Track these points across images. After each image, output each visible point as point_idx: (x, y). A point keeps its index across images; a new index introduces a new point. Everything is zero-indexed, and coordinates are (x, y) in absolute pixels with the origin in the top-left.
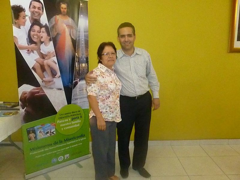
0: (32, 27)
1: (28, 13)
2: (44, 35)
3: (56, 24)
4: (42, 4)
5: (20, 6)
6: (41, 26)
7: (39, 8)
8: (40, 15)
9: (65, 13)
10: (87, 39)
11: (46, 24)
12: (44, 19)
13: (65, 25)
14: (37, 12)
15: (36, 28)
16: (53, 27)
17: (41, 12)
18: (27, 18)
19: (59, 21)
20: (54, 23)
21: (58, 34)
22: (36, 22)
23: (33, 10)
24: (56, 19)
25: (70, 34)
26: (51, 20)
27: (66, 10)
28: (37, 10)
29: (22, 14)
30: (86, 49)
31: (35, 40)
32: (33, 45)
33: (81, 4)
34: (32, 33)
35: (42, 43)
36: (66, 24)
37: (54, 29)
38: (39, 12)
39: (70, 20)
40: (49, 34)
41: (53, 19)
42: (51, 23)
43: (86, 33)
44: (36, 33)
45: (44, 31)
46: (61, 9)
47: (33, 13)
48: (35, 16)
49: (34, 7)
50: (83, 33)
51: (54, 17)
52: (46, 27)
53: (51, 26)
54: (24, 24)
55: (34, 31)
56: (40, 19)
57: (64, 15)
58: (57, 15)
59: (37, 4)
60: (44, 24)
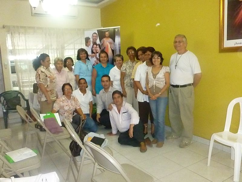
0: (93, 46)
1: (91, 40)
2: (98, 49)
3: (103, 43)
4: (97, 34)
5: (88, 37)
6: (97, 45)
7: (96, 37)
8: (96, 40)
12: (98, 42)
13: (108, 43)
14: (95, 39)
15: (95, 46)
16: (102, 44)
17: (97, 38)
18: (91, 42)
19: (105, 41)
20: (102, 42)
21: (105, 48)
22: (95, 43)
23: (93, 38)
25: (111, 47)
27: (108, 35)
28: (95, 38)
31: (94, 52)
32: (93, 54)
33: (116, 30)
34: (93, 48)
35: (97, 53)
39: (110, 40)
40: (100, 49)
41: (102, 41)
43: (119, 46)
44: (95, 48)
45: (98, 47)
46: (106, 35)
47: (93, 39)
48: (94, 41)
49: (94, 37)
50: (118, 46)
51: (103, 39)
52: (99, 45)
54: (90, 45)
55: (94, 48)
56: (96, 42)
57: (107, 38)
59: (95, 35)
60: (98, 44)
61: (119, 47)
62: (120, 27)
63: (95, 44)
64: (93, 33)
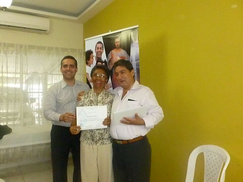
1: (94, 54)
3: (112, 58)
5: (90, 50)
6: (102, 62)
7: (101, 49)
8: (101, 53)
9: (119, 46)
10: (139, 68)
11: (105, 60)
13: (119, 58)
14: (99, 52)
16: (110, 61)
17: (102, 51)
18: (94, 58)
19: (114, 55)
20: (110, 57)
22: (99, 60)
23: (97, 51)
24: (111, 54)
26: (109, 55)
27: (119, 44)
28: (99, 50)
29: (91, 56)
30: (138, 78)
36: (119, 56)
37: (111, 63)
38: (101, 51)
39: (122, 52)
42: (109, 58)
46: (116, 43)
48: (99, 55)
49: (98, 48)
50: (135, 62)
51: (110, 52)
53: (108, 60)
56: (101, 57)
57: (118, 48)
58: (113, 50)
59: (100, 46)
60: (104, 60)
61: (138, 65)
62: (137, 26)
63: (100, 62)
64: (97, 43)
